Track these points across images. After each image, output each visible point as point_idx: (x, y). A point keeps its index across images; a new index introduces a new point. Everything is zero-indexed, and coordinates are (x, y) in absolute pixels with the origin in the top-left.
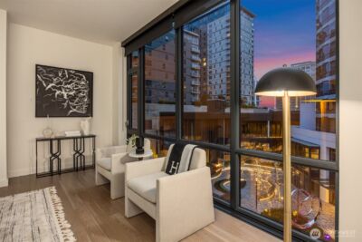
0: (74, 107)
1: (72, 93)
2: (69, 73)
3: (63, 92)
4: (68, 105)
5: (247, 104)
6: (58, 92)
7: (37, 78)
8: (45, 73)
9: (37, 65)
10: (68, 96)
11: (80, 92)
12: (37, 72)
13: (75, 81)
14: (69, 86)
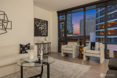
0: (43, 33)
1: (43, 28)
2: (43, 21)
3: (41, 28)
4: (42, 32)
5: (70, 33)
6: (40, 28)
7: (35, 23)
8: (37, 21)
9: (35, 19)
10: (42, 29)
11: (45, 28)
12: (35, 21)
13: (44, 24)
14: (42, 26)
